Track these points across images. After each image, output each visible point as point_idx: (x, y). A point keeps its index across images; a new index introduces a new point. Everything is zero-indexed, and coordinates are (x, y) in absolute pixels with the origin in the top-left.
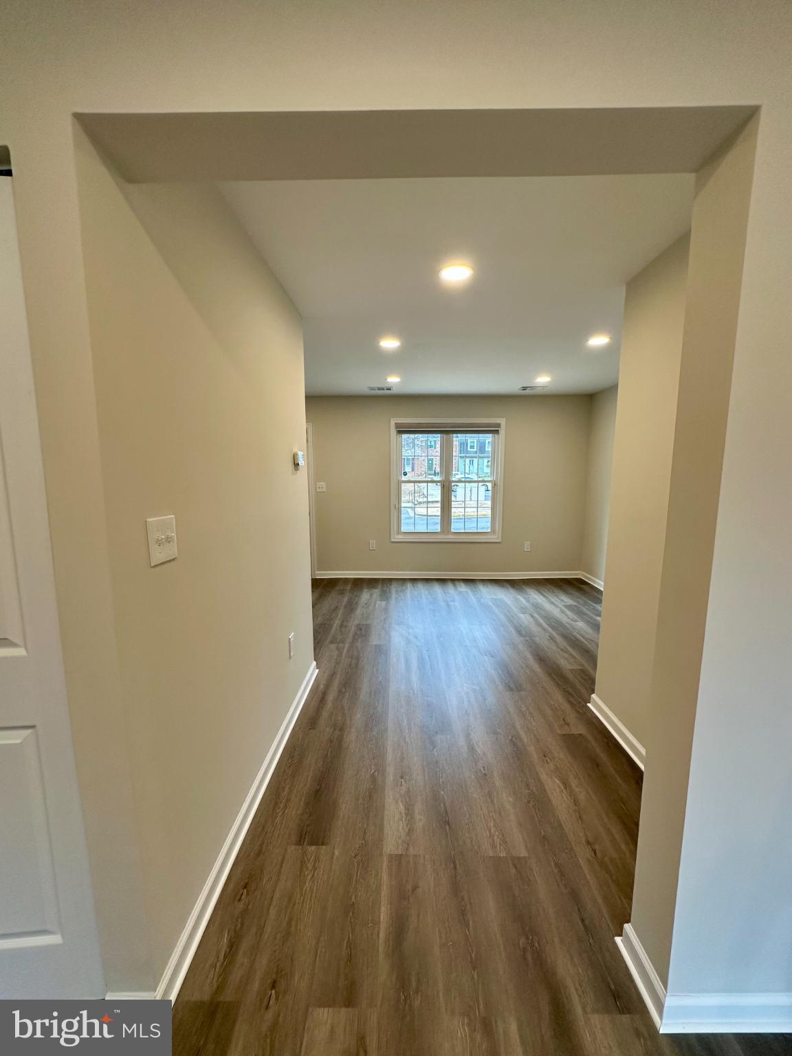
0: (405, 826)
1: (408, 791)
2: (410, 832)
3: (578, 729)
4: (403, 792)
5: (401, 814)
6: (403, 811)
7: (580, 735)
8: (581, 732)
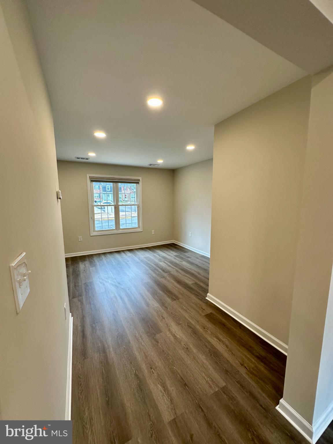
0: (168, 399)
1: (159, 375)
2: (171, 400)
3: (209, 311)
4: (156, 377)
5: (162, 392)
6: (162, 389)
7: (211, 313)
8: (211, 312)
